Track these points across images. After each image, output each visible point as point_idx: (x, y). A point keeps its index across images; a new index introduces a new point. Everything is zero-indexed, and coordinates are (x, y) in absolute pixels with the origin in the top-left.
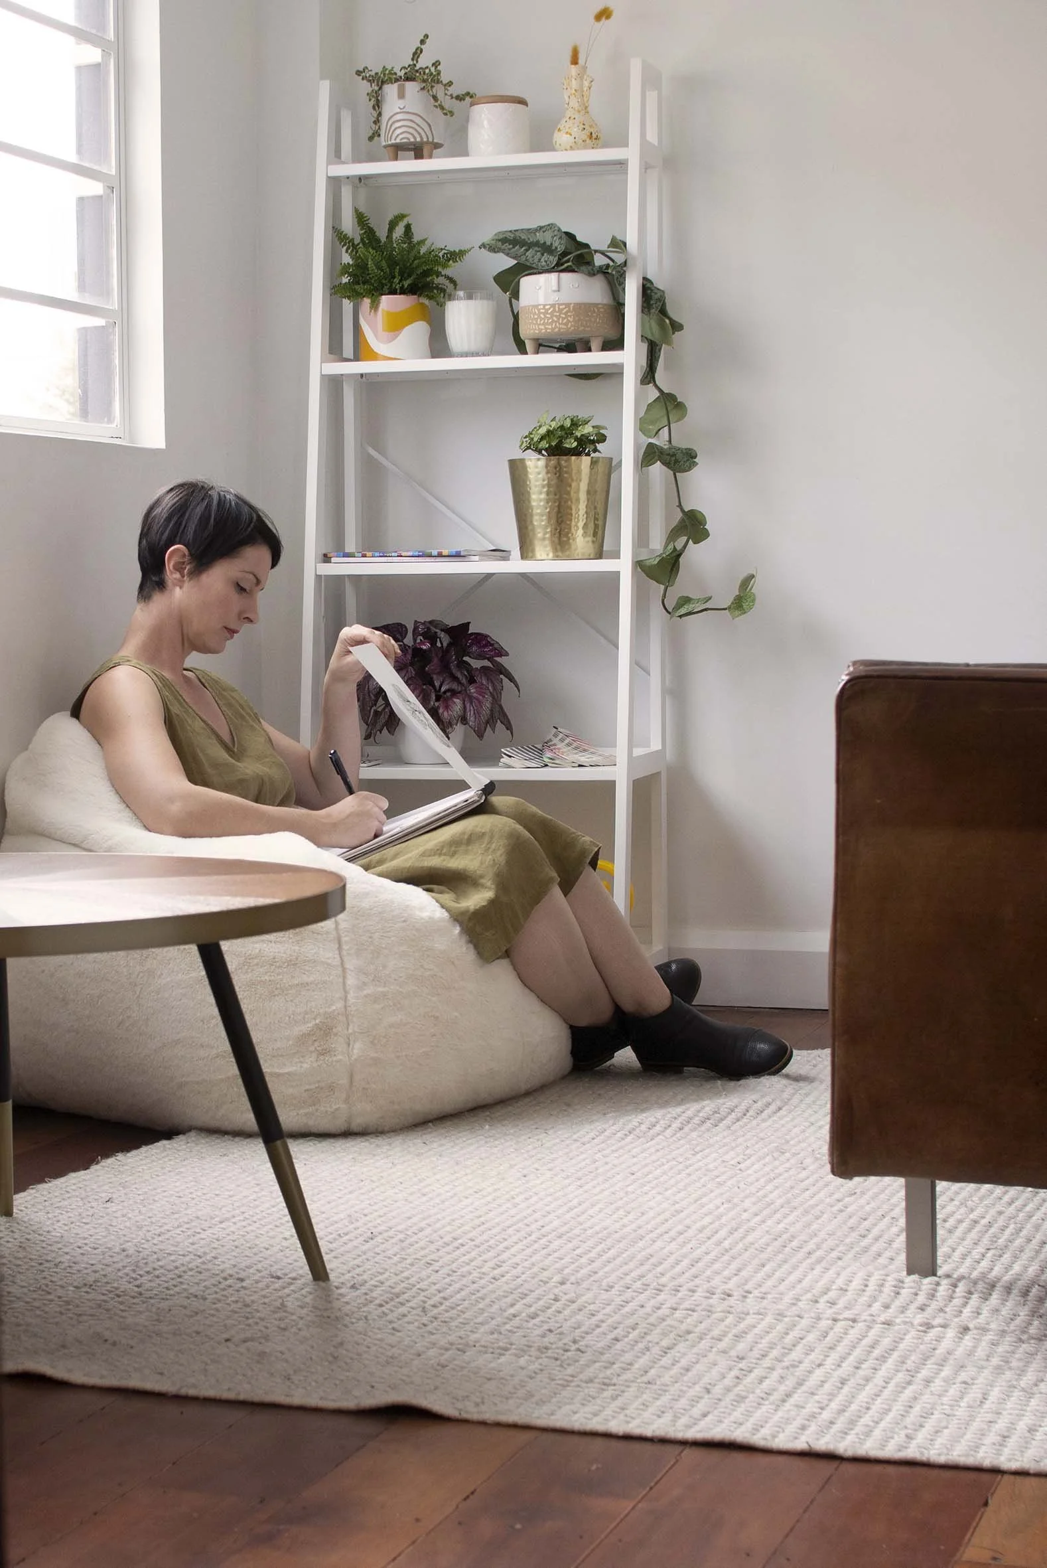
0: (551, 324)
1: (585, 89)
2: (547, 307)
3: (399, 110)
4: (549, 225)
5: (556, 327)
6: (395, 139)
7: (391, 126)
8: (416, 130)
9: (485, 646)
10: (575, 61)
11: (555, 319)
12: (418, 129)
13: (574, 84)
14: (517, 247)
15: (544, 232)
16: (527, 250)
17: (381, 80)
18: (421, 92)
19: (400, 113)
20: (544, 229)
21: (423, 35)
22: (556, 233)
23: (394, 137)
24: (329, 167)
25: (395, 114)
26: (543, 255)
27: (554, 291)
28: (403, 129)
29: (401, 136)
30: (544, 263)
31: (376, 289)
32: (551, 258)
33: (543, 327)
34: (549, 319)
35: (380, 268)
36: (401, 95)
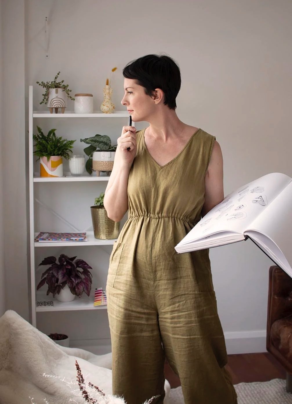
0: (108, 167)
1: (111, 92)
2: (107, 162)
3: (56, 97)
4: (104, 136)
5: (110, 168)
6: (54, 106)
7: (53, 102)
8: (61, 104)
9: (85, 265)
10: (107, 84)
11: (109, 166)
12: (62, 103)
13: (107, 91)
14: (96, 143)
15: (103, 138)
16: (99, 144)
17: (48, 87)
18: (63, 92)
19: (56, 98)
20: (103, 137)
21: (59, 72)
22: (108, 139)
23: (54, 105)
24: (34, 114)
25: (54, 98)
26: (104, 145)
27: (109, 157)
28: (57, 103)
29: (56, 106)
30: (104, 148)
31: (49, 154)
32: (107, 147)
33: (105, 168)
34: (107, 166)
35: (51, 148)
36: (57, 92)
